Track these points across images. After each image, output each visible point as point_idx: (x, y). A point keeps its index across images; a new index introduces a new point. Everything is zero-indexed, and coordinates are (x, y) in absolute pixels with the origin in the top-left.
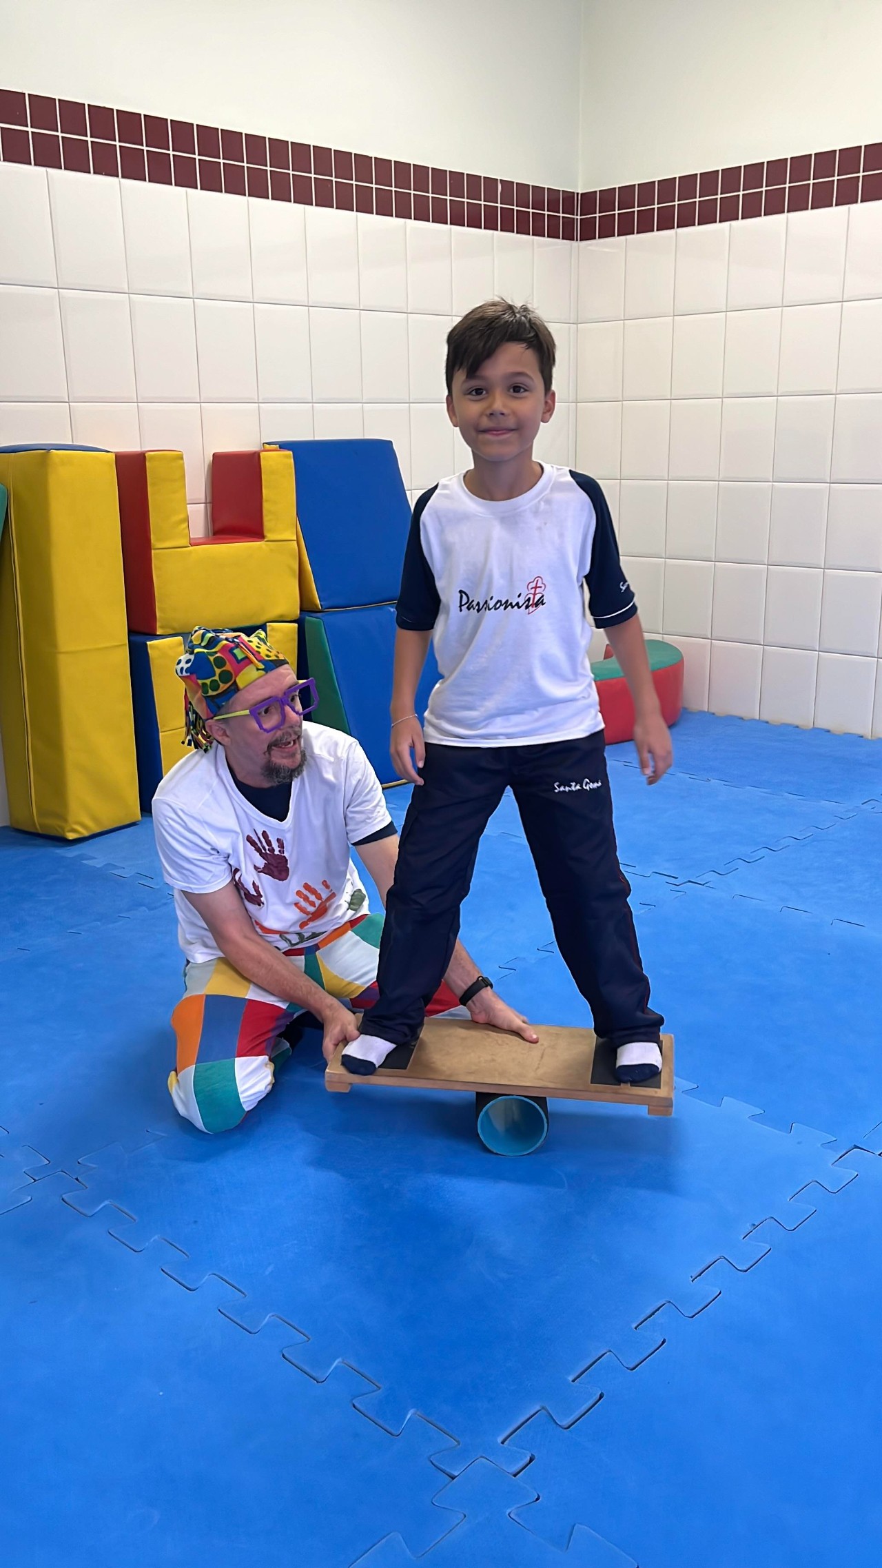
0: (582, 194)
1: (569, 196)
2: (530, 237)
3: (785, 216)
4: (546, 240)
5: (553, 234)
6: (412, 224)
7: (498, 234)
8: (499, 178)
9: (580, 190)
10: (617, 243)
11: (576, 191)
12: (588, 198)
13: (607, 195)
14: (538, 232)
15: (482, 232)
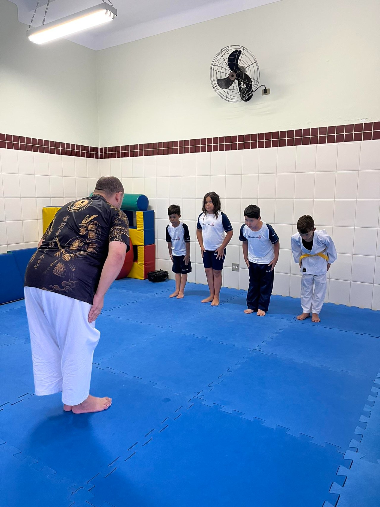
0: (100, 148)
1: (96, 149)
2: (85, 158)
3: (143, 157)
4: (90, 158)
5: (92, 157)
6: (50, 154)
7: (76, 157)
8: (75, 144)
9: (100, 147)
10: (108, 160)
11: (98, 147)
12: (101, 149)
13: (105, 149)
14: (88, 157)
15: (71, 157)
